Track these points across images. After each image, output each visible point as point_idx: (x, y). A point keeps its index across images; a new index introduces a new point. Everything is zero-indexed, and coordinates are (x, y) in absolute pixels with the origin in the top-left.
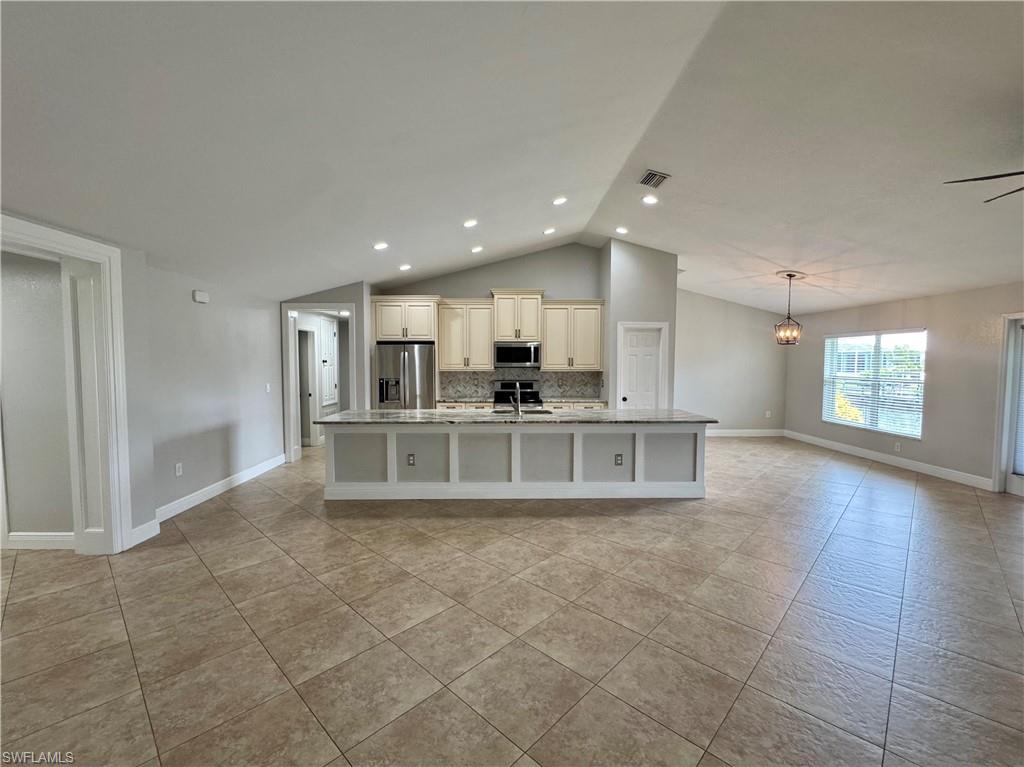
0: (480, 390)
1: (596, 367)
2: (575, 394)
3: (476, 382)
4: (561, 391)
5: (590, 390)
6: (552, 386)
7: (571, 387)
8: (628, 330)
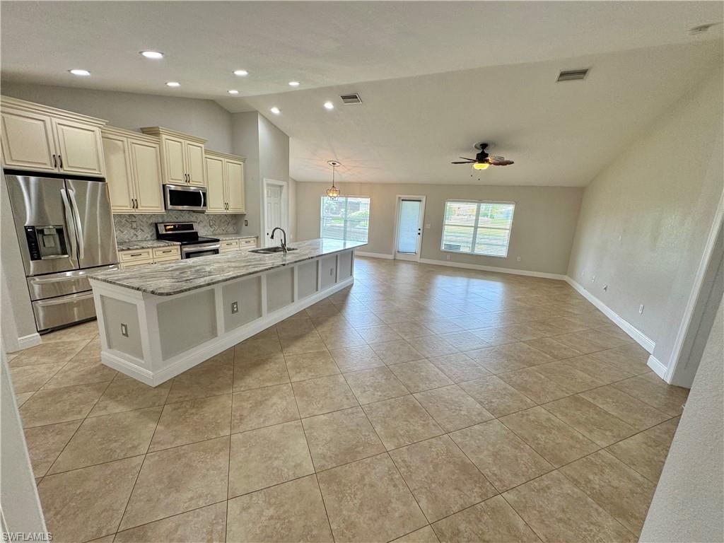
0: (139, 233)
1: (241, 210)
2: (221, 232)
3: (134, 225)
4: (212, 230)
5: (231, 229)
6: (205, 226)
7: (219, 226)
8: (268, 185)
